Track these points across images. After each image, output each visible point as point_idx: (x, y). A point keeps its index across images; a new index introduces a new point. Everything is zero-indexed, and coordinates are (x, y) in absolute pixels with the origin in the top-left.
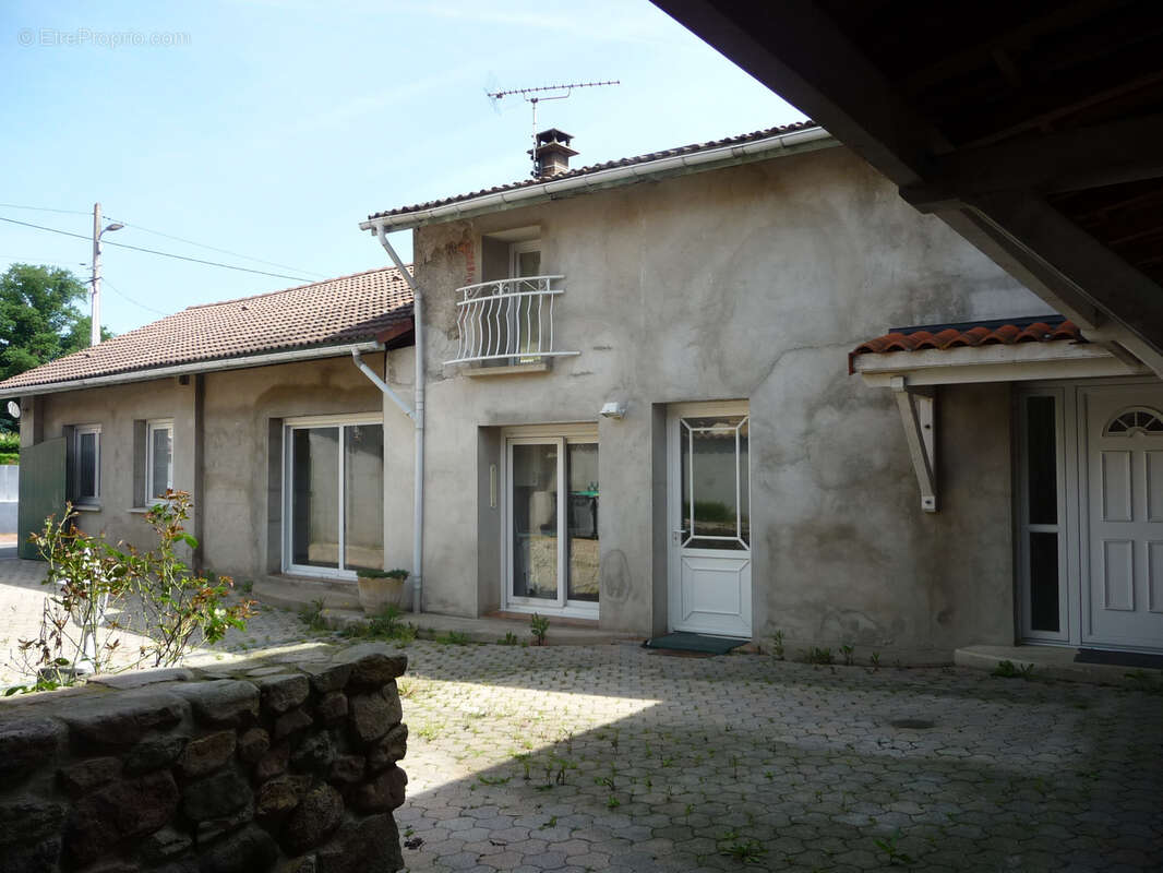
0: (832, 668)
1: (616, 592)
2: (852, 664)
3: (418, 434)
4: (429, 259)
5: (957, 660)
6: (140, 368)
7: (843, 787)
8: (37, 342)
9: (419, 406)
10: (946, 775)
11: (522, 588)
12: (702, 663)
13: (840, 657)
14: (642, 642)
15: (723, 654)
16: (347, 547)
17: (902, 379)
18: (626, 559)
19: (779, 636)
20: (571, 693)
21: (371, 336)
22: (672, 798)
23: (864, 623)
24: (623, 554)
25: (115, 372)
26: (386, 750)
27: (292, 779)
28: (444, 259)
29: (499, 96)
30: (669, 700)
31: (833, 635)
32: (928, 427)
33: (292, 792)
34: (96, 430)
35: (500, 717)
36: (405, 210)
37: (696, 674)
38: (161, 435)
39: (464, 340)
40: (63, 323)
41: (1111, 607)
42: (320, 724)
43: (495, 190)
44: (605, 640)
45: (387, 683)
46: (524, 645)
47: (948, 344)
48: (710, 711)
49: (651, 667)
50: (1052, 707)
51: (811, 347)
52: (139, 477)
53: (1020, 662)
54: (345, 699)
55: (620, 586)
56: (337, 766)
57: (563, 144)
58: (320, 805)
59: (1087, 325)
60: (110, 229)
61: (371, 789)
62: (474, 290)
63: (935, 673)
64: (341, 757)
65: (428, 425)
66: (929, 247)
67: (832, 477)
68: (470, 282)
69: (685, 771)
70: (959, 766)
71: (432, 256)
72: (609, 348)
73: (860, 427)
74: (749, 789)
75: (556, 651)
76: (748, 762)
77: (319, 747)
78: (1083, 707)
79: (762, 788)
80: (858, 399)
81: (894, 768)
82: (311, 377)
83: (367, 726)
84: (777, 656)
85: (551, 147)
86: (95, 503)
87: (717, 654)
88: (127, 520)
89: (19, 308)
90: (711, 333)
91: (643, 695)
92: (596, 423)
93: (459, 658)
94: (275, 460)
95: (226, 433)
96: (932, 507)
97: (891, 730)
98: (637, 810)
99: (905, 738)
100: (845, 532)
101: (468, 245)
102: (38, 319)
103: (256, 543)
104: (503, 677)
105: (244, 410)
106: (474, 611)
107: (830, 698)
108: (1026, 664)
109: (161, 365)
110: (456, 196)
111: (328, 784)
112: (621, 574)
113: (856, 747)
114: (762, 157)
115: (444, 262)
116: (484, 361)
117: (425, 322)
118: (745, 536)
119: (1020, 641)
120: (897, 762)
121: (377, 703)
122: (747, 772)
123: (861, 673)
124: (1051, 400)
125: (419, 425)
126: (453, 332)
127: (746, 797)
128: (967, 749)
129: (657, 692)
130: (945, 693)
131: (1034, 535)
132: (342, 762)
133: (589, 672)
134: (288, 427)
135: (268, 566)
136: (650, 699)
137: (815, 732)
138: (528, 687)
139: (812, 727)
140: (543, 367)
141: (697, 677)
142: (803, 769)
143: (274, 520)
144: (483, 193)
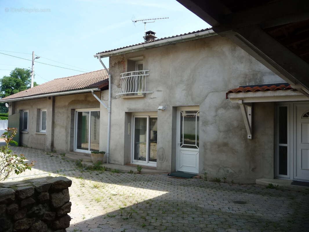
0: (220, 184)
1: (161, 160)
2: (226, 183)
3: (109, 114)
4: (113, 65)
5: (257, 182)
6: (37, 95)
7: (215, 223)
8: (21, 88)
9: (109, 106)
10: (247, 220)
11: (136, 157)
12: (183, 181)
13: (222, 180)
14: (167, 174)
15: (190, 178)
16: (91, 144)
17: (241, 100)
18: (164, 150)
19: (206, 174)
20: (144, 189)
21: (96, 87)
22: (162, 224)
23: (230, 171)
24: (163, 149)
25: (31, 96)
26: (63, 210)
27: (26, 220)
28: (117, 66)
29: (136, 22)
30: (171, 192)
31: (221, 174)
32: (250, 115)
33: (27, 224)
34: (28, 111)
35: (121, 195)
36: (106, 52)
37: (181, 184)
38: (44, 113)
39: (122, 88)
40: (28, 83)
41: (303, 168)
42: (38, 202)
43: (130, 46)
44: (157, 173)
45: (64, 189)
46: (135, 174)
47: (255, 90)
48: (182, 196)
49: (169, 181)
50: (283, 198)
51: (217, 91)
52: (38, 124)
53: (275, 184)
54: (48, 194)
55: (162, 158)
56: (44, 216)
57: (153, 35)
58: (37, 228)
59: (292, 83)
60: (36, 58)
61: (57, 222)
62: (125, 74)
63: (250, 186)
64: (47, 212)
65: (112, 112)
66: (251, 63)
67: (222, 128)
68: (124, 72)
69: (169, 215)
70: (251, 217)
71: (114, 65)
72: (161, 91)
73: (230, 114)
74: (186, 222)
75: (143, 176)
76: (188, 213)
77: (37, 210)
78: (292, 199)
79: (190, 222)
80: (230, 106)
81: (232, 217)
82: (82, 98)
83: (56, 203)
84: (205, 179)
85: (150, 36)
86: (27, 131)
87: (188, 178)
88: (35, 135)
89: (17, 79)
90: (189, 87)
91: (164, 190)
92: (157, 112)
93: (116, 177)
94: (72, 120)
95: (60, 113)
96: (251, 138)
97: (233, 204)
98: (150, 228)
99: (236, 207)
100: (226, 145)
101: (124, 62)
102: (21, 82)
103: (67, 143)
104: (126, 183)
105: (65, 107)
106: (123, 164)
107: (217, 193)
108: (277, 184)
109: (43, 94)
110: (120, 48)
111: (42, 221)
112: (163, 155)
113: (221, 209)
114: (203, 37)
115: (117, 67)
116: (127, 94)
117: (112, 83)
118: (198, 144)
119: (275, 178)
120: (233, 215)
121: (60, 195)
122: (187, 216)
123: (228, 186)
124: (286, 108)
125: (109, 111)
126: (119, 86)
127: (185, 225)
128: (255, 211)
129: (168, 189)
130: (251, 193)
131: (280, 147)
132: (47, 214)
133: (151, 182)
134: (76, 111)
135: (70, 149)
136: (166, 191)
137: (210, 204)
138: (132, 186)
139: (209, 202)
140: (143, 96)
141: (181, 185)
142: (204, 216)
143: (72, 137)
144: (127, 47)
